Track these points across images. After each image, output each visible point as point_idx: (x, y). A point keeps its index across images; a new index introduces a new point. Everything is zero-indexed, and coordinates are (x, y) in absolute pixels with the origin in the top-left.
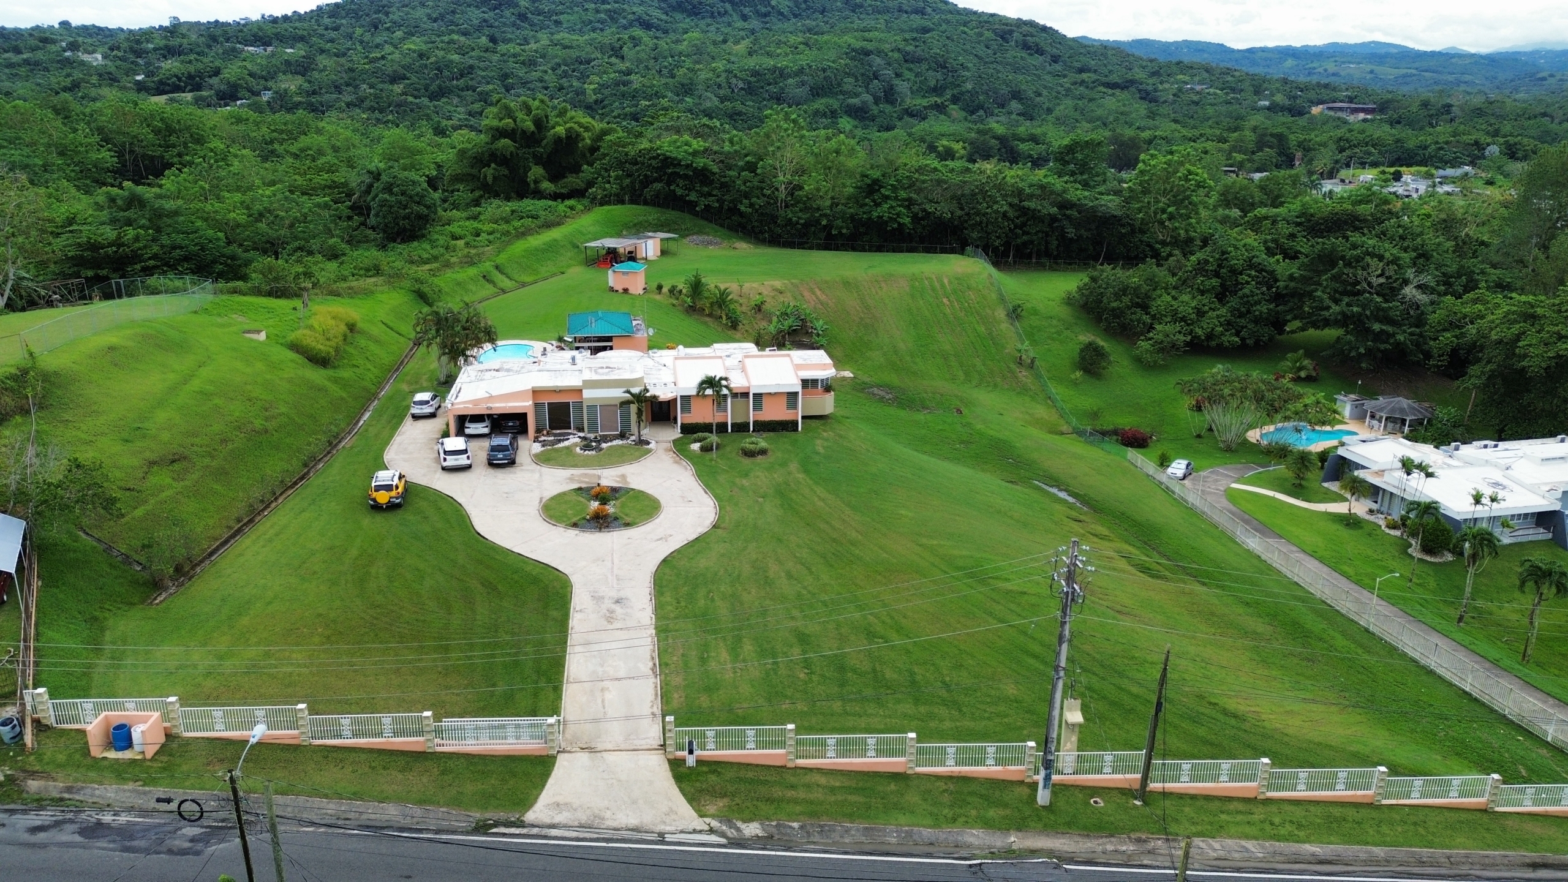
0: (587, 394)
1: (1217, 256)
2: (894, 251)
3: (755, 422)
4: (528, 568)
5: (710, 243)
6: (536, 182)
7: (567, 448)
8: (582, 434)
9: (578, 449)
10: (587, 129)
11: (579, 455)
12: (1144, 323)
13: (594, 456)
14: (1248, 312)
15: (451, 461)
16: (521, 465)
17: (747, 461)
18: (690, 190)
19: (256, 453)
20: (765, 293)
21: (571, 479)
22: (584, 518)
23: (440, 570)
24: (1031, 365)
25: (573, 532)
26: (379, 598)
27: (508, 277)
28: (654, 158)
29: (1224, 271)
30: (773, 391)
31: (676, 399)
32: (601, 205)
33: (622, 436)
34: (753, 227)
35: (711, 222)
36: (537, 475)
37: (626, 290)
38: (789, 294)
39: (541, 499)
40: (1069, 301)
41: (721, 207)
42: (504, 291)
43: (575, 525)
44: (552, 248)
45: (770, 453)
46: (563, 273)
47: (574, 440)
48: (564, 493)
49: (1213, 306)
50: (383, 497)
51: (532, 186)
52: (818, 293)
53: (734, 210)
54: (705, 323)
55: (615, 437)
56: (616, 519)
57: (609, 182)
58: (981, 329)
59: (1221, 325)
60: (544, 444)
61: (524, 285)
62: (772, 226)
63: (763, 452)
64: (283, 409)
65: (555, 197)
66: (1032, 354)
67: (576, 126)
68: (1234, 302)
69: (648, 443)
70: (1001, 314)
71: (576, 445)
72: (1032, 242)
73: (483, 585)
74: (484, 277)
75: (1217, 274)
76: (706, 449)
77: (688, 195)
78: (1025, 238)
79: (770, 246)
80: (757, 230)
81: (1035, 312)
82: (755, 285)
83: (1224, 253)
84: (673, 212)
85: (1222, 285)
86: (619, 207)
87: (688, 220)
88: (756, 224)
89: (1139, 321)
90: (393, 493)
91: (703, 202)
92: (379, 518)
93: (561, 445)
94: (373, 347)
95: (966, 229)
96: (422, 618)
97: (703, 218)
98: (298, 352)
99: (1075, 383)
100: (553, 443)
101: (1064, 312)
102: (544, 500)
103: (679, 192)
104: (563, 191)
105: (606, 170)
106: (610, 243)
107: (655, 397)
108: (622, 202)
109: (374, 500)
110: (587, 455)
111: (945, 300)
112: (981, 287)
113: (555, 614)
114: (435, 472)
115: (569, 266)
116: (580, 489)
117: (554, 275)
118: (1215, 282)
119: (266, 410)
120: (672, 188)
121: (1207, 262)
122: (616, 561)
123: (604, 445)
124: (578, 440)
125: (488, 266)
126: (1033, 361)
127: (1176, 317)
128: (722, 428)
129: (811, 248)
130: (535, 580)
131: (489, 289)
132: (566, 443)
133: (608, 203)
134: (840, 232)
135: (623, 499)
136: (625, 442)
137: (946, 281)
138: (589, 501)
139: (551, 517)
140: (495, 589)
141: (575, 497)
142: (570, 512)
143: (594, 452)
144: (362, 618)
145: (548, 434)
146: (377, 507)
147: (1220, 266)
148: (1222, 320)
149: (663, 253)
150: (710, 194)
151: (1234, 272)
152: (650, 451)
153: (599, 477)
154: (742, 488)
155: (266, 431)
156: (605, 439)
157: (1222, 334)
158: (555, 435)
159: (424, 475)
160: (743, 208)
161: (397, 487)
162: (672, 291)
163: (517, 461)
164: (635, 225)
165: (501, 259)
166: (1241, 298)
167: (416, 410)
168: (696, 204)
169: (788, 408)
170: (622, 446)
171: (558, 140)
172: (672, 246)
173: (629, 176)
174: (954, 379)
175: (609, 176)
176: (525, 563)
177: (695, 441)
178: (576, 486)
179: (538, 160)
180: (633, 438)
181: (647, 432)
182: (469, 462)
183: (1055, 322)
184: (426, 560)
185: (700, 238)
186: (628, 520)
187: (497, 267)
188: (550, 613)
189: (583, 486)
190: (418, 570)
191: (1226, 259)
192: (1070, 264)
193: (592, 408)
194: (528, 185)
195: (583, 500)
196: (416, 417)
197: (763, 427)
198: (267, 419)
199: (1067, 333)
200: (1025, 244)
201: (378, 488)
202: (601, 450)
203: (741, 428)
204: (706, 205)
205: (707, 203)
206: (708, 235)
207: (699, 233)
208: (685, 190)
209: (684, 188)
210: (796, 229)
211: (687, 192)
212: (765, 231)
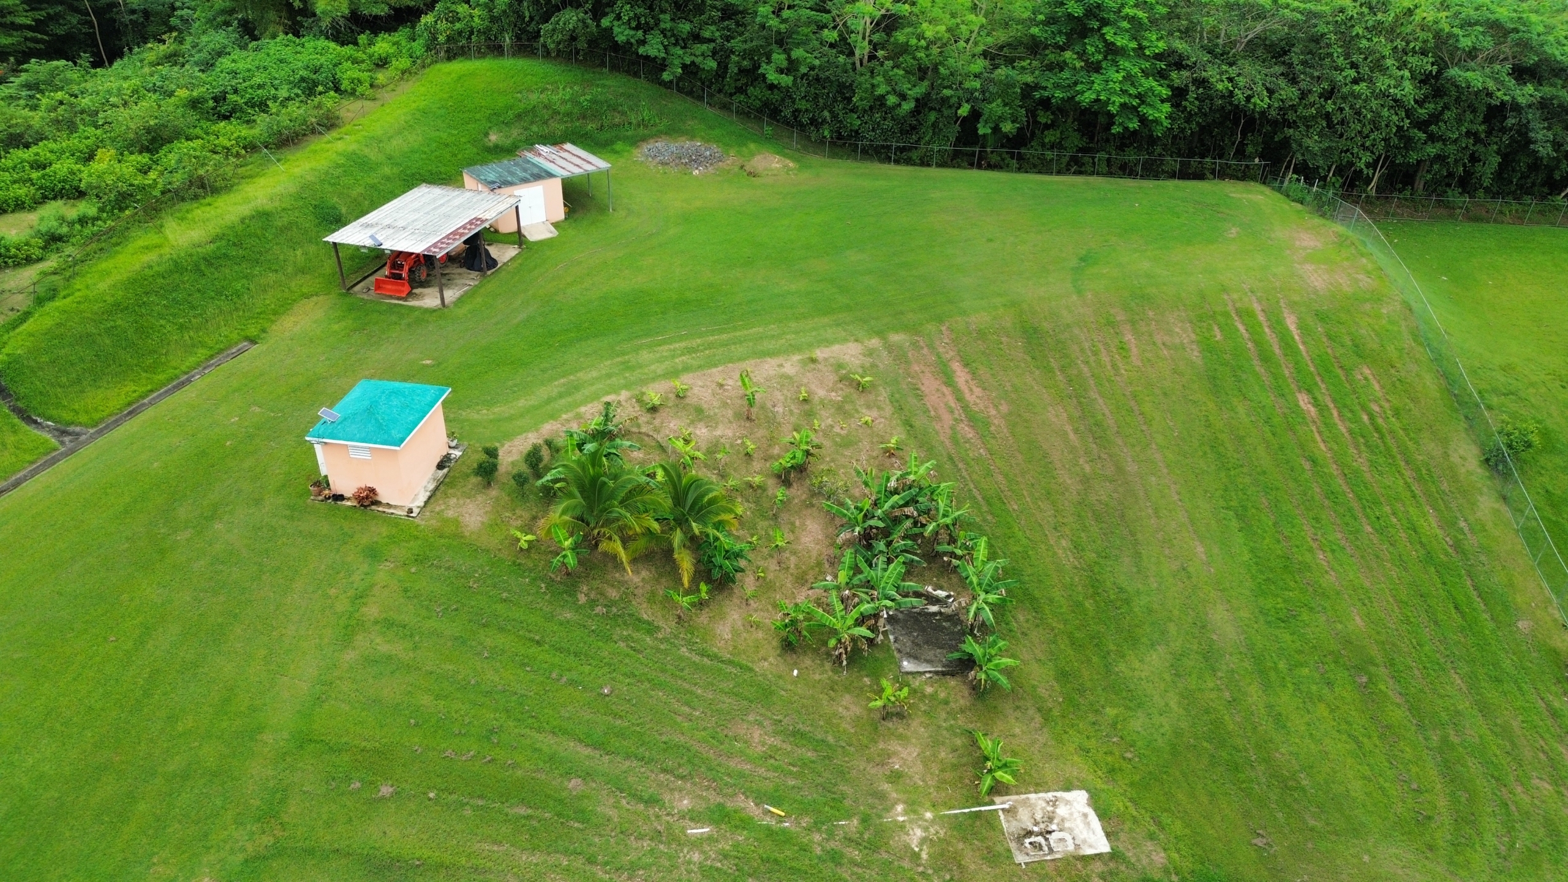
5: (696, 160)
18: (647, 29)
20: (820, 399)
34: (796, 115)
35: (700, 98)
37: (362, 501)
41: (723, 66)
46: (254, 341)
52: (961, 376)
53: (752, 77)
62: (839, 108)
65: (352, 31)
70: (1467, 458)
72: (1440, 158)
77: (643, 42)
79: (833, 155)
80: (804, 121)
82: (791, 366)
84: (610, 82)
86: (489, 63)
88: (803, 105)
91: (679, 57)
95: (1294, 128)
97: (680, 91)
103: (622, 34)
111: (1303, 401)
117: (217, 357)
120: (605, 22)
129: (924, 163)
133: (464, 53)
134: (996, 129)
137: (1291, 323)
150: (694, 39)
160: (772, 77)
164: (519, 117)
185: (674, 147)
204: (684, 67)
205: (688, 61)
206: (692, 138)
207: (672, 132)
208: (637, 28)
209: (634, 24)
210: (893, 119)
211: (640, 33)
212: (824, 121)
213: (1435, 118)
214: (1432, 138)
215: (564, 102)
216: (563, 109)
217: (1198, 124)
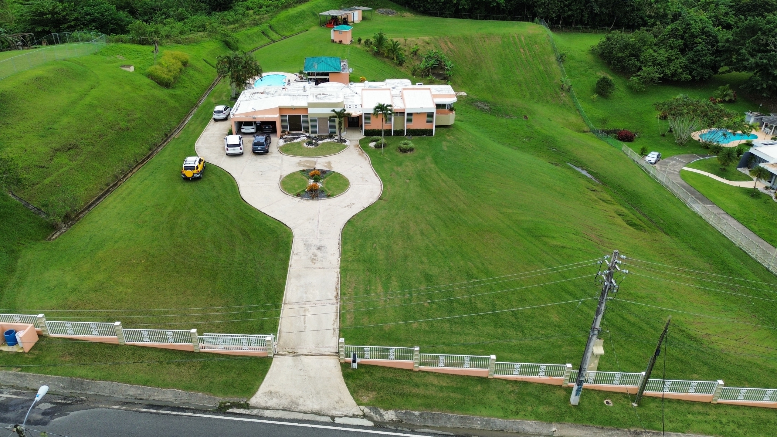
0: (311, 111)
1: (684, 26)
2: (493, 20)
3: (407, 130)
4: (269, 223)
5: (390, 13)
7: (299, 143)
8: (307, 134)
9: (305, 144)
11: (305, 148)
12: (636, 66)
13: (313, 149)
14: (699, 60)
15: (231, 151)
16: (272, 153)
17: (401, 155)
19: (121, 143)
20: (419, 44)
21: (299, 164)
22: (304, 191)
23: (218, 222)
24: (569, 90)
25: (297, 199)
26: (180, 240)
27: (277, 33)
29: (687, 35)
30: (419, 112)
31: (361, 116)
33: (330, 137)
34: (414, 4)
36: (280, 161)
37: (341, 42)
38: (433, 45)
39: (281, 176)
40: (593, 51)
42: (274, 41)
43: (298, 195)
44: (301, 16)
45: (415, 150)
46: (307, 30)
47: (303, 138)
48: (294, 174)
49: (677, 56)
50: (189, 174)
52: (449, 44)
54: (384, 62)
55: (327, 137)
56: (323, 192)
58: (541, 68)
59: (681, 68)
60: (286, 140)
61: (285, 37)
62: (425, 3)
63: (411, 150)
64: (139, 115)
66: (569, 84)
68: (691, 54)
69: (345, 141)
70: (553, 59)
71: (303, 141)
72: (573, 15)
73: (242, 234)
74: (263, 32)
75: (682, 37)
76: (378, 147)
78: (570, 13)
79: (423, 15)
80: (417, 6)
81: (573, 58)
82: (414, 39)
83: (688, 25)
85: (685, 44)
89: (633, 65)
90: (195, 171)
92: (187, 186)
93: (295, 141)
94: (197, 75)
95: (536, 7)
96: (204, 255)
98: (152, 79)
99: (593, 101)
100: (291, 140)
101: (589, 58)
102: (282, 177)
106: (334, 13)
107: (349, 114)
109: (184, 175)
110: (310, 148)
111: (521, 50)
112: (542, 42)
113: (281, 255)
114: (223, 156)
115: (310, 27)
116: (304, 171)
117: (302, 32)
118: (681, 42)
119: (129, 115)
121: (677, 29)
122: (320, 220)
123: (320, 142)
124: (305, 138)
125: (265, 26)
126: (570, 88)
127: (655, 63)
128: (388, 133)
129: (446, 17)
130: (272, 232)
131: (267, 40)
132: (298, 140)
134: (464, 8)
135: (328, 178)
136: (332, 140)
137: (522, 38)
138: (308, 179)
139: (285, 189)
140: (248, 237)
141: (300, 176)
142: (297, 186)
143: (313, 147)
144: (168, 254)
145: (289, 134)
146: (186, 179)
147: (685, 32)
148: (682, 65)
149: (364, 18)
151: (693, 36)
152: (346, 146)
153: (315, 163)
154: (398, 173)
155: (128, 129)
156: (321, 138)
157: (681, 73)
158: (293, 134)
159: (216, 158)
161: (197, 167)
162: (367, 42)
163: (270, 150)
165: (273, 22)
166: (695, 52)
167: (216, 116)
169: (427, 122)
170: (330, 143)
172: (369, 15)
174: (524, 97)
176: (267, 219)
177: (372, 141)
178: (301, 168)
180: (337, 138)
181: (345, 134)
182: (241, 151)
183: (583, 64)
184: (211, 215)
185: (385, 10)
186: (330, 192)
187: (270, 27)
188: (279, 255)
189: (305, 168)
190: (205, 222)
191: (689, 28)
192: (594, 29)
193: (313, 119)
195: (304, 178)
196: (216, 120)
197: (412, 133)
198: (128, 121)
199: (590, 71)
200: (569, 16)
201: (187, 168)
202: (318, 145)
203: (399, 133)
206: (389, 9)
207: (384, 7)
212: (421, 6)
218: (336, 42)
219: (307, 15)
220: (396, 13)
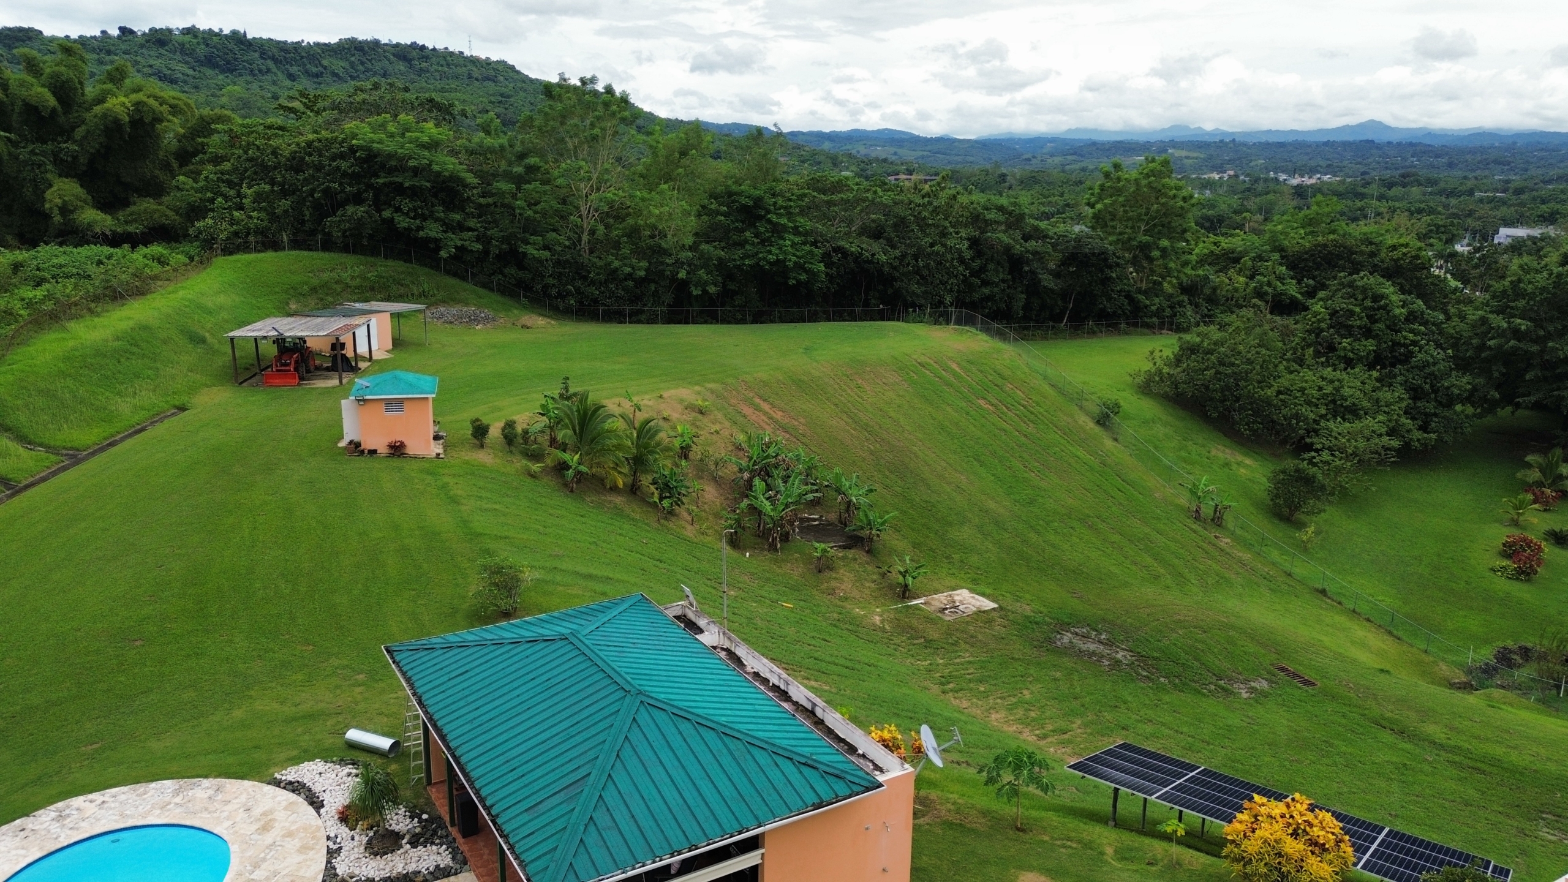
5: (474, 320)
6: (64, 210)
10: (175, 110)
18: (424, 218)
20: (675, 416)
24: (1219, 522)
27: (23, 439)
28: (342, 156)
32: (228, 251)
34: (546, 287)
35: (464, 279)
37: (397, 450)
38: (720, 416)
41: (486, 252)
42: (10, 487)
44: (139, 348)
46: (182, 409)
51: (57, 218)
52: (763, 405)
53: (513, 256)
54: (618, 512)
57: (240, 207)
58: (1086, 456)
61: (75, 457)
62: (579, 283)
65: (114, 240)
67: (151, 101)
70: (1088, 423)
77: (420, 228)
79: (579, 320)
80: (554, 292)
84: (390, 263)
86: (270, 255)
87: (426, 278)
88: (551, 281)
91: (454, 240)
97: (448, 272)
103: (402, 222)
104: (131, 228)
105: (230, 184)
106: (293, 328)
108: (276, 246)
111: (983, 404)
115: (193, 389)
117: (158, 418)
120: (387, 214)
129: (650, 321)
133: (245, 248)
137: (954, 367)
150: (461, 227)
160: (531, 250)
162: (510, 436)
164: (314, 290)
168: (437, 244)
171: (112, 126)
173: (284, 193)
175: (239, 195)
179: (67, 169)
183: (1161, 429)
185: (454, 310)
194: (47, 217)
204: (456, 247)
205: (459, 243)
206: (467, 304)
207: (450, 300)
208: (414, 218)
209: (412, 214)
210: (623, 289)
211: (418, 221)
212: (569, 293)
213: (983, 269)
214: (986, 283)
215: (353, 278)
216: (354, 283)
217: (838, 284)
218: (373, 452)
219: (165, 342)
220: (494, 320)
